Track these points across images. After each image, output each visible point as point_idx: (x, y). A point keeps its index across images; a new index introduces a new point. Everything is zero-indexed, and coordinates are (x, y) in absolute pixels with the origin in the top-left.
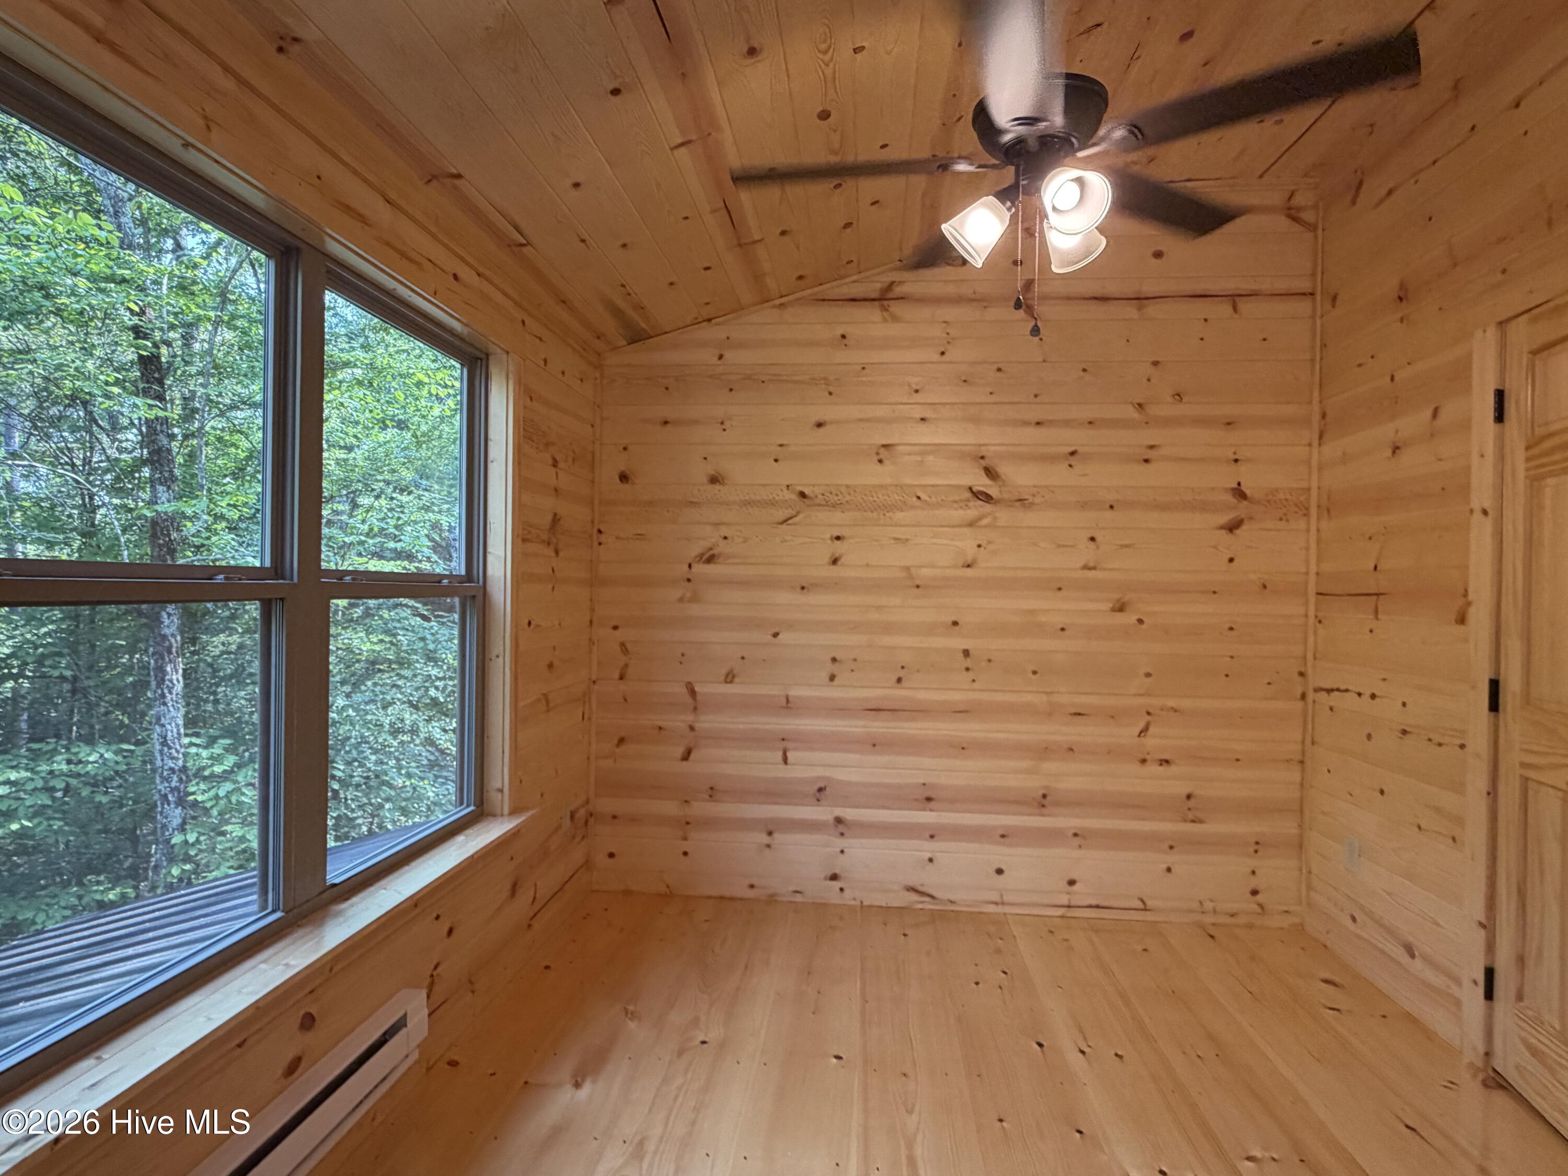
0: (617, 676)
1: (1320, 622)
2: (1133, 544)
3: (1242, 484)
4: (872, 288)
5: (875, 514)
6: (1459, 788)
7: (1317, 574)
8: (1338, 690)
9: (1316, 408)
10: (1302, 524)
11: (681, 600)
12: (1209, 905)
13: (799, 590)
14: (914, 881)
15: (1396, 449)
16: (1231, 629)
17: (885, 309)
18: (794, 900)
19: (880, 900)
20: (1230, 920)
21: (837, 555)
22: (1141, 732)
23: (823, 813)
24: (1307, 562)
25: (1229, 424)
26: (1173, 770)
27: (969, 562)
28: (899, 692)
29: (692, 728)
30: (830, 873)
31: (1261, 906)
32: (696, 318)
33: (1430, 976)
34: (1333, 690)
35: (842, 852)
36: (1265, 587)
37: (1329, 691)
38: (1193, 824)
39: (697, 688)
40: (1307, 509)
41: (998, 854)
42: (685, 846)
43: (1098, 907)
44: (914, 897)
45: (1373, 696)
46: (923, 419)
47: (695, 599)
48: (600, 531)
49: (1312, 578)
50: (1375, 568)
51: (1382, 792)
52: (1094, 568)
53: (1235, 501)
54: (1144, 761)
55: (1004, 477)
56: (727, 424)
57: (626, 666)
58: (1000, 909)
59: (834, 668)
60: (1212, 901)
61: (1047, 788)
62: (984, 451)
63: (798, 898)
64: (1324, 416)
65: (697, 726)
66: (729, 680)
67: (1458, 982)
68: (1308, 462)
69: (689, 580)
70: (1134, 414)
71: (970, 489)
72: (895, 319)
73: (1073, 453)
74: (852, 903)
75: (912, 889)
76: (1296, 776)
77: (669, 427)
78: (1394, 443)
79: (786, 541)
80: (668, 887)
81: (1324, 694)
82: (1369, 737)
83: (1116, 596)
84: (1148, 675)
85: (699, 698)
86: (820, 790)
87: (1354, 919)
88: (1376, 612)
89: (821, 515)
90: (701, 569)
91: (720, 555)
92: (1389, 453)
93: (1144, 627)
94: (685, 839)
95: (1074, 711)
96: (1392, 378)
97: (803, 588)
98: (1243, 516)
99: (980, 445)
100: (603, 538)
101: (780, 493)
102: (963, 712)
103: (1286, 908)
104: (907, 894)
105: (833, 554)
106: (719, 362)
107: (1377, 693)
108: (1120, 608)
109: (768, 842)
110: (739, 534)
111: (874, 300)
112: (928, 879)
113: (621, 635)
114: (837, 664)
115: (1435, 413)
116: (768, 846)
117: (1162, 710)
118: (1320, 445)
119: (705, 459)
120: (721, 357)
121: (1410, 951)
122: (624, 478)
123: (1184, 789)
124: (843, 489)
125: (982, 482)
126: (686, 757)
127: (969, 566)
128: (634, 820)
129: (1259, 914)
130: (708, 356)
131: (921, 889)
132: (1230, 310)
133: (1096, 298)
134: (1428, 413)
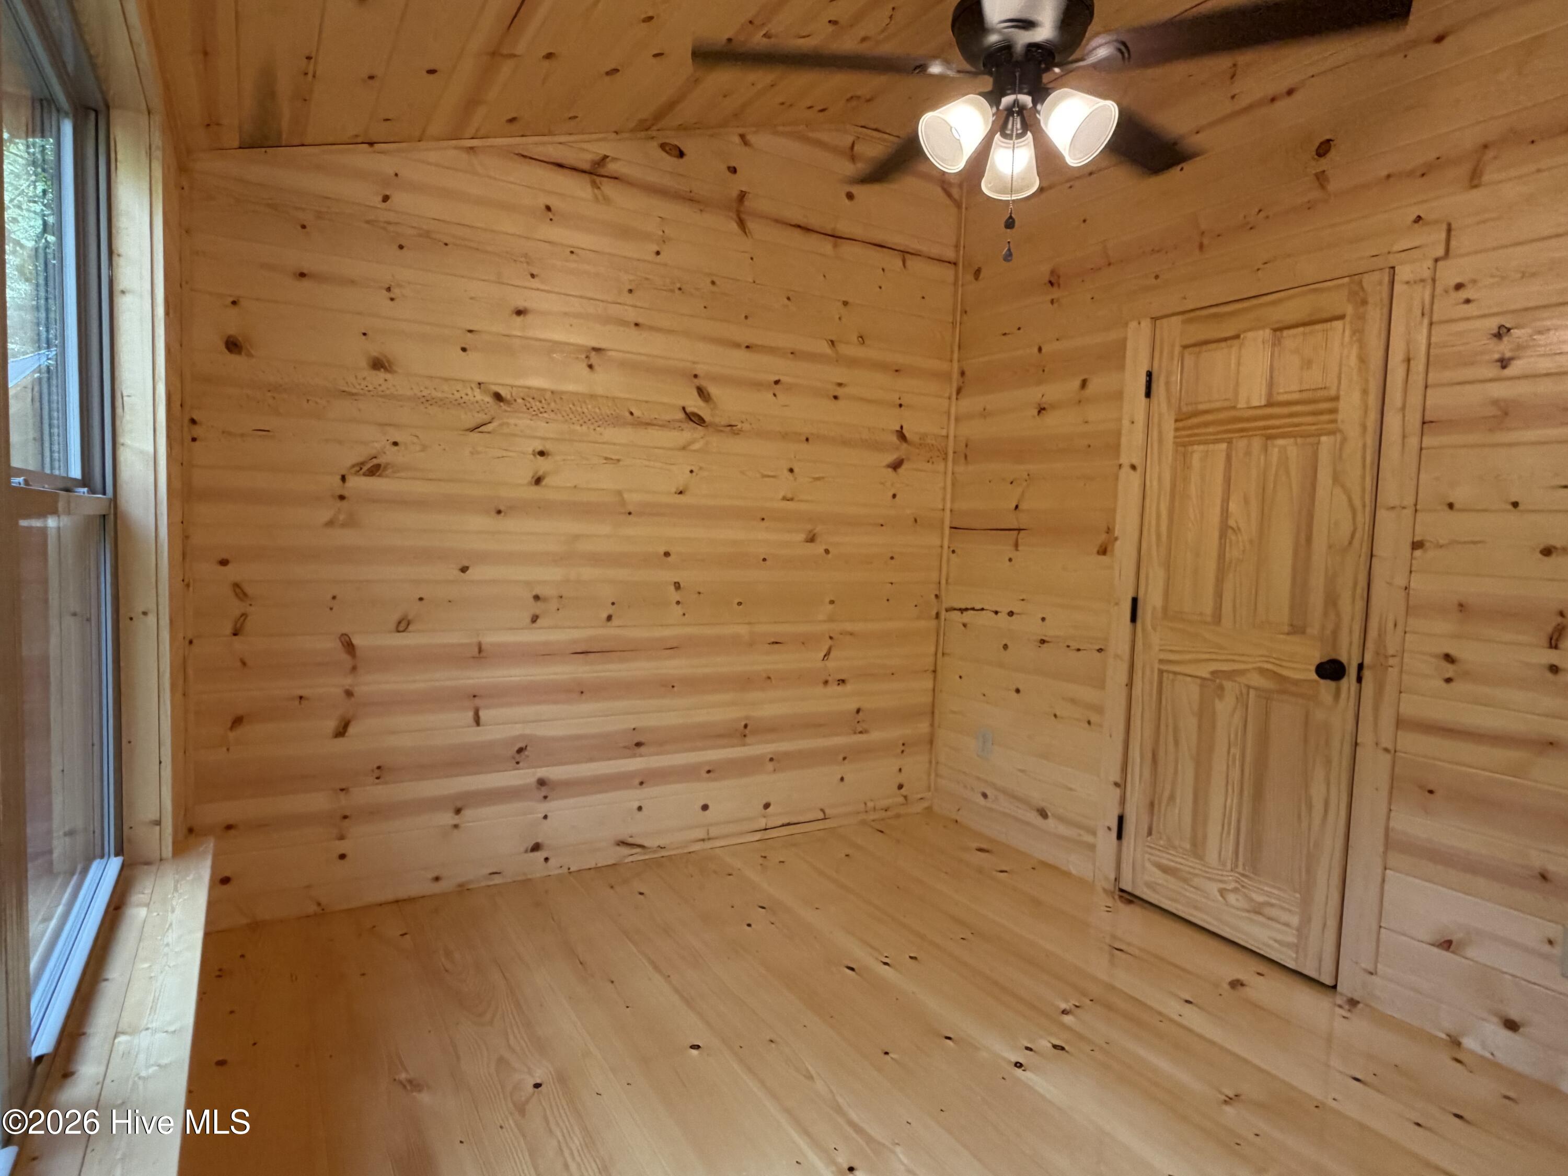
0: (228, 630)
1: (953, 552)
2: (823, 478)
3: (904, 427)
4: (584, 159)
5: (584, 428)
6: (1100, 684)
7: (951, 511)
8: (973, 609)
9: (956, 365)
10: (941, 467)
11: (330, 523)
12: (870, 805)
13: (493, 513)
14: (623, 834)
15: (1041, 410)
16: (892, 558)
17: (594, 185)
18: (491, 883)
19: (590, 862)
20: (884, 814)
21: (540, 473)
22: (825, 656)
23: (525, 776)
24: (944, 499)
25: (897, 371)
26: (848, 688)
27: (681, 489)
28: (610, 631)
29: (349, 694)
30: (531, 844)
31: (905, 797)
32: (357, 136)
33: (1063, 830)
34: (967, 609)
35: (545, 817)
36: (916, 521)
37: (962, 610)
38: (860, 735)
39: (356, 641)
40: (946, 454)
41: (702, 791)
42: (342, 847)
43: (789, 824)
44: (625, 851)
45: (1011, 614)
46: (636, 325)
47: (351, 522)
48: (193, 421)
49: (948, 512)
50: (1017, 507)
51: (1018, 691)
52: (792, 499)
53: (898, 442)
54: (826, 682)
55: (715, 399)
56: (396, 292)
57: (244, 615)
58: (708, 845)
59: (537, 608)
60: (872, 800)
61: (747, 718)
62: (700, 369)
63: (497, 880)
64: (963, 374)
65: (357, 690)
66: (401, 629)
67: (1094, 833)
68: (948, 414)
69: (342, 498)
70: (827, 349)
71: (684, 408)
72: (607, 200)
73: (777, 382)
74: (560, 871)
75: (622, 843)
76: (929, 684)
77: (305, 283)
78: (1039, 405)
79: (478, 453)
80: (319, 904)
81: (959, 613)
82: (1005, 647)
83: (809, 527)
84: (832, 602)
85: (358, 653)
86: (520, 751)
87: (985, 796)
88: (1016, 545)
89: (522, 422)
90: (358, 483)
91: (387, 466)
92: (1035, 412)
93: (830, 556)
94: (341, 838)
95: (773, 640)
96: (1040, 349)
97: (499, 512)
98: (904, 457)
99: (694, 363)
100: (197, 431)
101: (469, 392)
102: (673, 648)
103: (919, 796)
104: (618, 848)
105: (536, 473)
106: (384, 205)
107: (1015, 610)
108: (812, 539)
109: (455, 822)
110: (415, 440)
111: (584, 172)
112: (635, 829)
113: (232, 573)
114: (539, 603)
115: (1084, 383)
116: (456, 826)
117: (841, 634)
118: (957, 399)
119: (364, 334)
120: (386, 199)
121: (1043, 814)
122: (233, 345)
123: (854, 706)
124: (548, 395)
125: (695, 404)
126: (341, 732)
127: (681, 493)
128: (260, 826)
129: (903, 804)
130: (368, 194)
131: (630, 840)
132: (901, 263)
133: (799, 226)
134: (1077, 383)
